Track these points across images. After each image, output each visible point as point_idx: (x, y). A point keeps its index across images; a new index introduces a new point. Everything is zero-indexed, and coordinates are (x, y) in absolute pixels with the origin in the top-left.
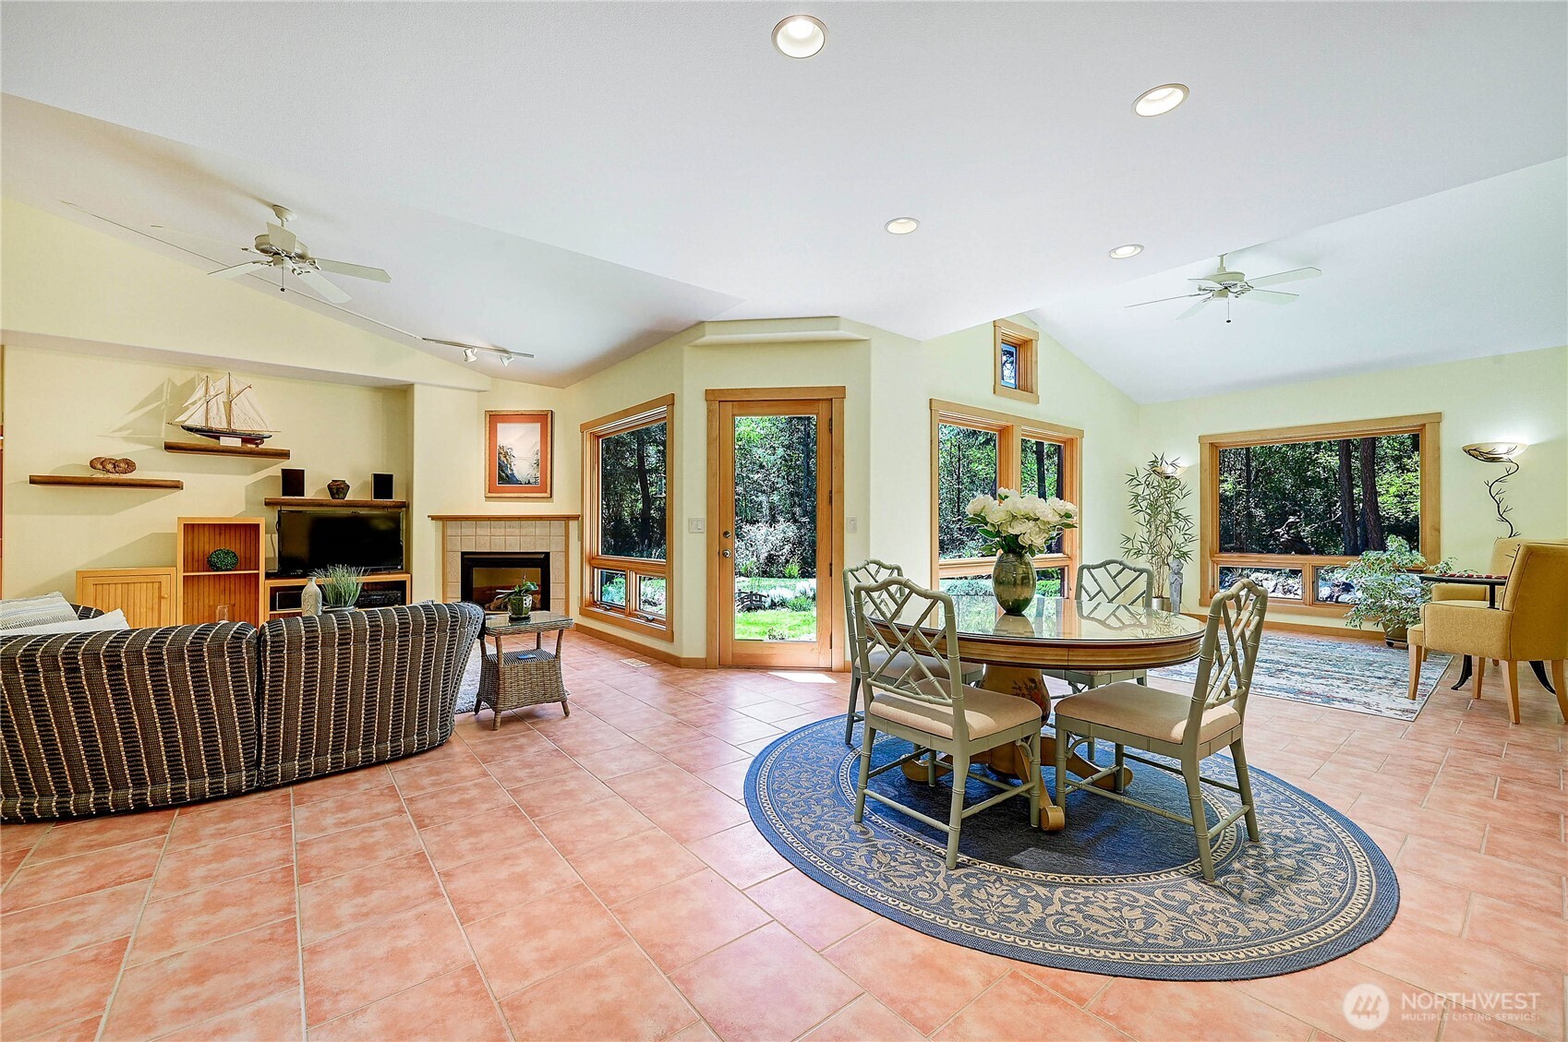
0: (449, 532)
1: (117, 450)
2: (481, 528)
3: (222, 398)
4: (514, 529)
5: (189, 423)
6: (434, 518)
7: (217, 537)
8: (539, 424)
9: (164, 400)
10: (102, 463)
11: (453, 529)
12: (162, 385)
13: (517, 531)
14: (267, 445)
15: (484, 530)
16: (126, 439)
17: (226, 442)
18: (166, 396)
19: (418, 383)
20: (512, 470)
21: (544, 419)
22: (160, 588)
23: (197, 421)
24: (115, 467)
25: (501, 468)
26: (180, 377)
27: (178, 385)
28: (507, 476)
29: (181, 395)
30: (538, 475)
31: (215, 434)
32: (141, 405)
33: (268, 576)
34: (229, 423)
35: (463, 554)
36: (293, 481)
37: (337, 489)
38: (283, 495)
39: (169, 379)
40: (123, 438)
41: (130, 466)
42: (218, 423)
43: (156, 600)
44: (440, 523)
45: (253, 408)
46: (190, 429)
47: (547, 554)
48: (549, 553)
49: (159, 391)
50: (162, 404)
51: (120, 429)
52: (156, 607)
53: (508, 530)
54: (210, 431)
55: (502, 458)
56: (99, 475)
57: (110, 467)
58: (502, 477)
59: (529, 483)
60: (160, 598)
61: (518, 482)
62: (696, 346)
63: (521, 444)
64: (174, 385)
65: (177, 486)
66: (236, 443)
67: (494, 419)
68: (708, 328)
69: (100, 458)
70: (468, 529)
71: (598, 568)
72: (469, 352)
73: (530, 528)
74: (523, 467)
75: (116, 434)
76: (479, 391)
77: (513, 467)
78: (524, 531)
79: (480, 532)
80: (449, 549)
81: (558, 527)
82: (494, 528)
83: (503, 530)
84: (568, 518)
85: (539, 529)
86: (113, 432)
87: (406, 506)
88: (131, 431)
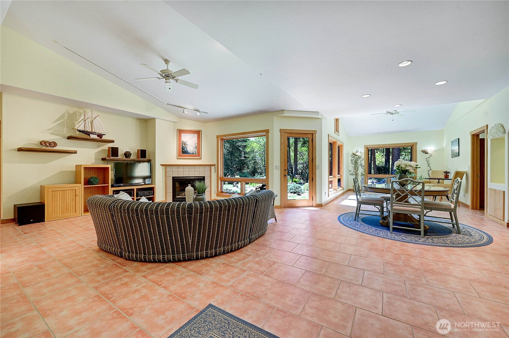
0: (167, 170)
1: (49, 138)
3: (90, 120)
4: (192, 169)
5: (79, 129)
6: (162, 165)
8: (197, 134)
9: (65, 119)
10: (45, 143)
11: (169, 169)
12: (65, 113)
13: (193, 170)
14: (104, 138)
15: (181, 169)
16: (51, 134)
17: (92, 136)
18: (66, 117)
19: (157, 118)
21: (198, 133)
22: (75, 192)
23: (82, 128)
24: (49, 145)
25: (183, 148)
26: (72, 110)
27: (71, 113)
28: (185, 151)
29: (72, 117)
30: (196, 151)
31: (88, 133)
33: (112, 186)
34: (92, 129)
35: (173, 177)
36: (114, 151)
37: (127, 155)
38: (110, 157)
39: (67, 111)
40: (51, 133)
41: (55, 144)
42: (89, 130)
43: (74, 197)
44: (164, 167)
45: (99, 124)
46: (80, 131)
47: (204, 177)
48: (205, 177)
49: (63, 116)
50: (64, 121)
51: (49, 130)
52: (74, 199)
53: (190, 169)
54: (86, 132)
55: (183, 145)
56: (44, 148)
57: (48, 144)
58: (183, 152)
59: (193, 154)
60: (76, 195)
61: (189, 153)
62: (279, 116)
63: (190, 141)
64: (69, 113)
65: (75, 152)
66: (95, 137)
67: (180, 132)
68: (285, 111)
69: (44, 141)
70: (175, 169)
71: (223, 181)
72: (185, 110)
73: (197, 168)
74: (191, 147)
75: (47, 132)
76: (174, 122)
77: (187, 148)
78: (195, 170)
79: (179, 170)
80: (167, 176)
81: (207, 168)
82: (185, 168)
83: (188, 169)
84: (211, 165)
85: (202, 169)
86: (47, 130)
87: (151, 161)
88: (53, 130)
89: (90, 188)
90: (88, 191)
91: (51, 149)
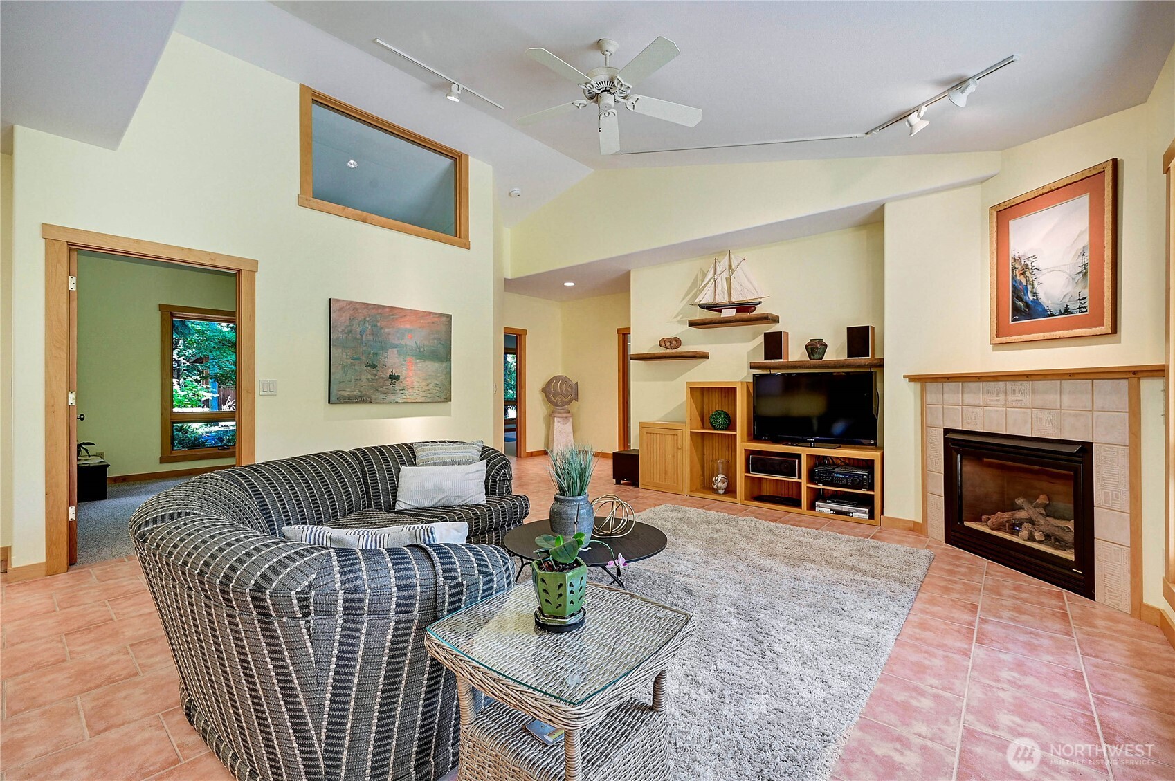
0: (929, 398)
1: (672, 331)
2: (969, 393)
3: (725, 275)
4: (1022, 395)
5: (703, 302)
6: (913, 379)
7: (723, 399)
8: (1088, 195)
10: (664, 342)
11: (935, 394)
13: (1026, 399)
14: (759, 311)
15: (973, 396)
16: (680, 322)
17: (725, 313)
19: (889, 200)
20: (1035, 294)
21: (1098, 182)
22: (677, 440)
23: (709, 299)
24: (670, 344)
25: (1017, 293)
28: (1027, 305)
30: (1086, 293)
31: (717, 308)
32: (687, 295)
34: (730, 297)
35: (946, 431)
36: (774, 344)
37: (816, 348)
38: (765, 359)
39: (701, 269)
40: (678, 321)
41: (678, 342)
42: (722, 299)
43: (675, 450)
44: (918, 385)
45: (747, 278)
46: (703, 307)
47: (1091, 446)
48: (1093, 443)
51: (677, 315)
52: (675, 454)
53: (1011, 397)
54: (715, 306)
55: (1018, 277)
57: (668, 344)
58: (1021, 308)
59: (1067, 311)
60: (678, 448)
61: (1045, 313)
63: (1052, 245)
65: (705, 356)
66: (730, 313)
67: (1004, 215)
69: (664, 338)
70: (950, 394)
73: (1049, 393)
75: (674, 319)
77: (1038, 289)
78: (1038, 400)
79: (968, 398)
80: (929, 422)
82: (988, 392)
83: (1002, 397)
84: (1135, 373)
85: (1069, 396)
87: (880, 364)
88: (681, 316)
89: (727, 437)
90: (724, 444)
91: (669, 353)
